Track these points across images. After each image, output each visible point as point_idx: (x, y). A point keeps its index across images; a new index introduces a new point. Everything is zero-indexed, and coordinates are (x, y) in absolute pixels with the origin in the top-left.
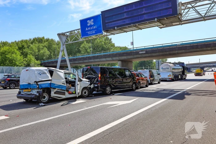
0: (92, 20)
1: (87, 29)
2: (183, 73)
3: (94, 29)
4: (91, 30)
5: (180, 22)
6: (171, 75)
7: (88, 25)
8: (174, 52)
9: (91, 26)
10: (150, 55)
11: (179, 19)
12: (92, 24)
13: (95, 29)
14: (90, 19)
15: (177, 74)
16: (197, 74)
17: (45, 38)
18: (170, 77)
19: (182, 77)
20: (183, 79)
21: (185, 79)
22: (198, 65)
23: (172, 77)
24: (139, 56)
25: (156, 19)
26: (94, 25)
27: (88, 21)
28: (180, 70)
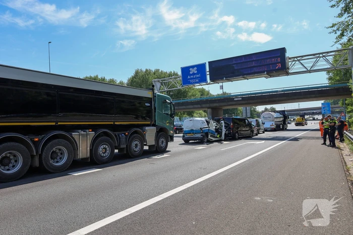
0: (196, 68)
1: (189, 77)
2: (284, 121)
3: (197, 78)
4: (194, 78)
5: (288, 74)
6: (274, 124)
7: (191, 73)
8: (274, 99)
9: (194, 74)
10: (246, 102)
11: (287, 72)
12: (196, 72)
13: (199, 77)
14: (193, 67)
15: (279, 123)
16: (297, 125)
17: (100, 77)
18: (273, 127)
19: (283, 127)
20: (284, 129)
21: (286, 129)
22: (298, 112)
23: (274, 127)
24: (234, 103)
25: (266, 73)
26: (197, 74)
27: (191, 69)
28: (282, 119)
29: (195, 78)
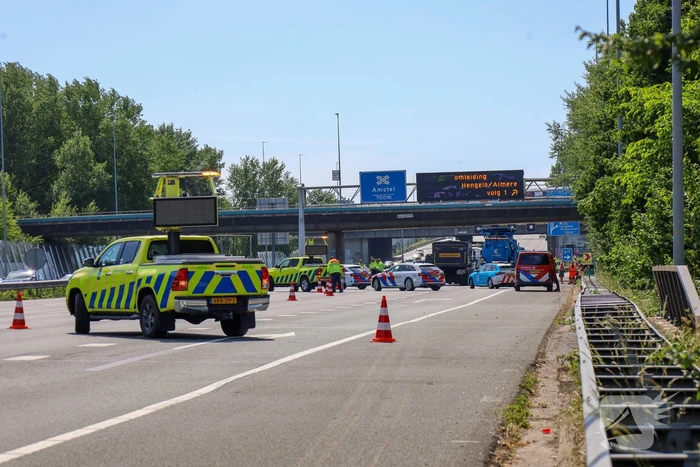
0: (387, 177)
1: (374, 190)
3: (390, 192)
4: (382, 193)
7: (379, 183)
9: (384, 186)
12: (387, 183)
14: (382, 174)
26: (389, 186)
27: (379, 177)
29: (386, 193)
